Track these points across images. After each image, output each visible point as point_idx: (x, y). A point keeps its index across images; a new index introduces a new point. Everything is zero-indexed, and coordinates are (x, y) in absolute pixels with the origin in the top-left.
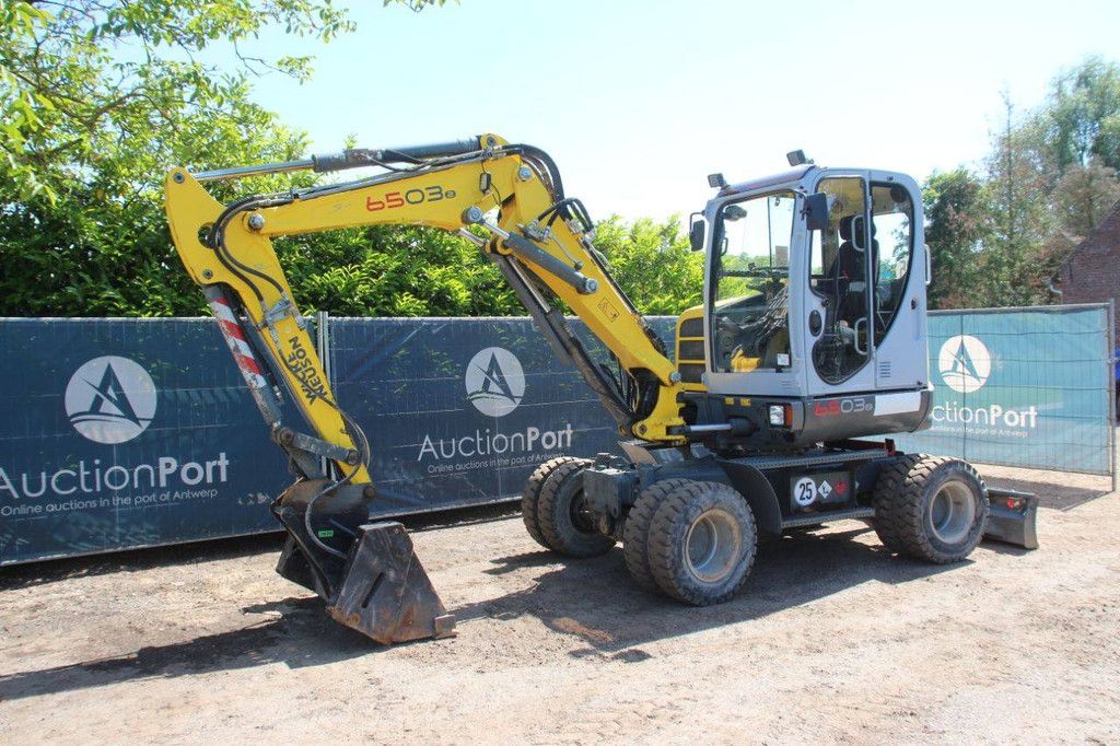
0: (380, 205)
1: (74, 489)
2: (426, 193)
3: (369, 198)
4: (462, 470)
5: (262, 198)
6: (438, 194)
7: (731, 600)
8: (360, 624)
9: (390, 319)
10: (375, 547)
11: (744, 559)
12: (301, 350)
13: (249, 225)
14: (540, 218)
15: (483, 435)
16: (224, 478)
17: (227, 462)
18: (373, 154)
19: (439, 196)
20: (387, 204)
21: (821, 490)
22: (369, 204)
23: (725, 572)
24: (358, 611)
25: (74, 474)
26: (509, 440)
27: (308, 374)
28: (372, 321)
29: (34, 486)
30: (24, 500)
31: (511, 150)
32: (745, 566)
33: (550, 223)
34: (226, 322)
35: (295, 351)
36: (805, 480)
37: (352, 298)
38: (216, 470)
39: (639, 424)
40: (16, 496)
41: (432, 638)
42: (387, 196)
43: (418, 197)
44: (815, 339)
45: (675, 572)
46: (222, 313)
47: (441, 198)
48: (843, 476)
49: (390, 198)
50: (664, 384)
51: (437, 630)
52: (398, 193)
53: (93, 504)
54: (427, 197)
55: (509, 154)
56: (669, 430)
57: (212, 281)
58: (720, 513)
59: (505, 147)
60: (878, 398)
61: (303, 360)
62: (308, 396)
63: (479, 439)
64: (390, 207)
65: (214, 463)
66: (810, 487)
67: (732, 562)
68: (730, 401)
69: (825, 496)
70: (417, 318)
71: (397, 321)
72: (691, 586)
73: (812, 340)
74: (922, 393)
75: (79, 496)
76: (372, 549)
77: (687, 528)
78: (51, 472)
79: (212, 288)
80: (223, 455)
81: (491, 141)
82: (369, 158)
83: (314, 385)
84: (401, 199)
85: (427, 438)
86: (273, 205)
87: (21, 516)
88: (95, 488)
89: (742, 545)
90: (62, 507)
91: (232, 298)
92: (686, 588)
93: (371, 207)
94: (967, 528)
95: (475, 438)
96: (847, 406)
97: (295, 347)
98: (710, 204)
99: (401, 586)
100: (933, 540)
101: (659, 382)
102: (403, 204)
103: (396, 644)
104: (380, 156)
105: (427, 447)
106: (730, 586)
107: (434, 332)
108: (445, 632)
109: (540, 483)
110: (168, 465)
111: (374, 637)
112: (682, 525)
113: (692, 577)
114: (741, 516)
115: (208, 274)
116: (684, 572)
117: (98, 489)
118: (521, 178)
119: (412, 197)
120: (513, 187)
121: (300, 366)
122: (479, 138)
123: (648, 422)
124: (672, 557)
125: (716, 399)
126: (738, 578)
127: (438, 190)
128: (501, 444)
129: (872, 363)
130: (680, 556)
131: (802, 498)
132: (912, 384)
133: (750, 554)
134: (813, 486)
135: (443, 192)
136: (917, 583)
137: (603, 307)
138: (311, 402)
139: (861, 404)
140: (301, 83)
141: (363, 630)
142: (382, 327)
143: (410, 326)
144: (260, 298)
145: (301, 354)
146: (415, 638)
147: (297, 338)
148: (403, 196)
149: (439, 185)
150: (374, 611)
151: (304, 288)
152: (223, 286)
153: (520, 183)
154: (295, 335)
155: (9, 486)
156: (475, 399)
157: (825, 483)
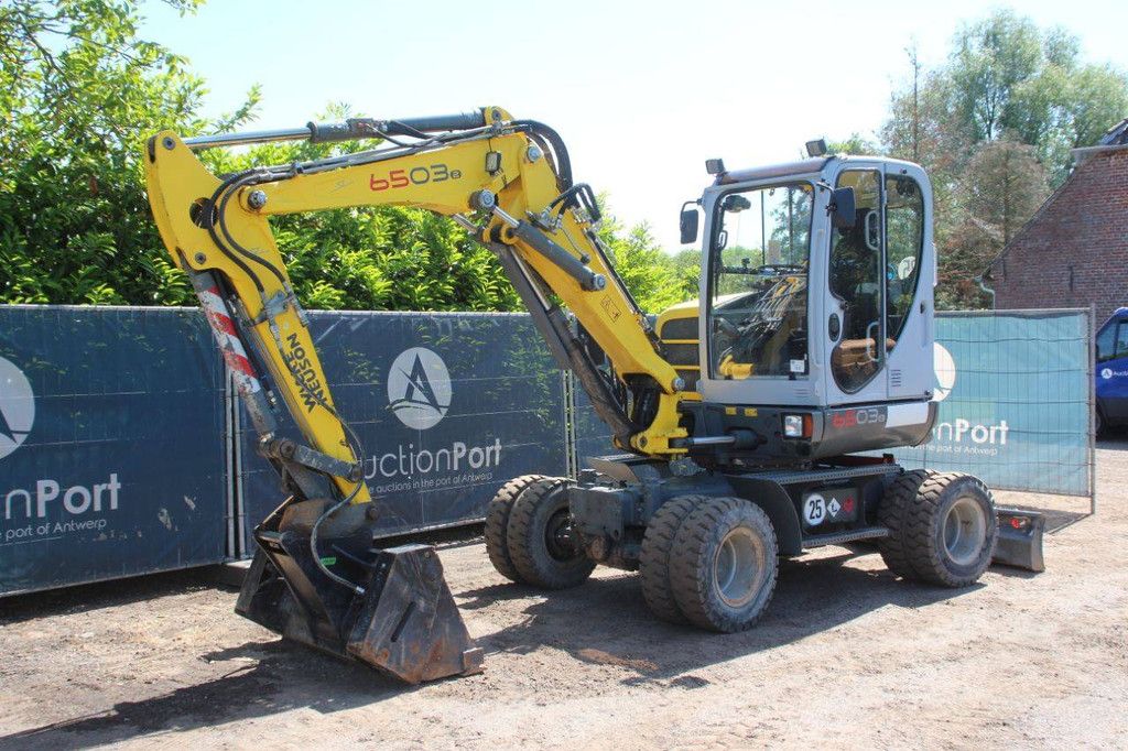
0: (384, 184)
2: (432, 172)
3: (372, 176)
5: (263, 171)
6: (444, 174)
8: (390, 661)
10: (405, 572)
11: (767, 581)
12: (300, 349)
13: (250, 203)
14: (553, 205)
15: (407, 452)
16: (114, 505)
17: (119, 486)
18: (379, 125)
19: (444, 176)
20: (392, 183)
21: (830, 508)
22: (373, 182)
23: (750, 596)
24: (387, 647)
26: (434, 457)
27: (306, 377)
31: (519, 126)
32: (768, 589)
33: (562, 212)
34: (219, 315)
35: (293, 350)
36: (815, 497)
38: (106, 495)
39: (640, 436)
41: (460, 676)
42: (392, 174)
43: (423, 175)
44: (833, 345)
45: (706, 596)
46: (213, 304)
47: (446, 178)
48: (851, 492)
49: (394, 176)
50: (664, 391)
51: (466, 667)
52: (403, 172)
54: (433, 176)
55: (516, 131)
56: (672, 443)
57: (206, 266)
58: (746, 532)
59: (512, 123)
60: (891, 408)
61: (302, 361)
62: (307, 403)
63: (402, 457)
64: (394, 186)
65: (104, 486)
66: (819, 504)
67: (755, 587)
68: (732, 411)
69: (834, 514)
70: (333, 311)
71: (312, 315)
72: (720, 612)
73: (831, 346)
74: (930, 404)
76: (402, 574)
77: (716, 547)
79: (204, 274)
80: (114, 477)
81: (497, 114)
82: (376, 130)
83: (313, 390)
84: (406, 178)
86: (275, 179)
89: (765, 571)
91: (224, 287)
92: (715, 613)
93: (375, 186)
94: (977, 550)
95: (398, 455)
96: (862, 417)
97: (293, 345)
98: (707, 192)
99: (430, 616)
100: (946, 561)
101: (660, 389)
102: (408, 183)
104: (385, 128)
106: (755, 612)
107: (354, 328)
108: (473, 668)
109: (509, 505)
110: (48, 490)
111: (403, 675)
112: (713, 544)
113: (721, 601)
114: (764, 535)
115: (201, 259)
116: (714, 597)
118: (529, 158)
119: (417, 176)
120: (519, 168)
121: (298, 367)
122: (483, 110)
123: (649, 434)
124: (703, 579)
125: (716, 409)
126: (761, 602)
127: (442, 169)
128: (425, 461)
129: (884, 371)
130: (710, 578)
131: (812, 518)
132: (919, 393)
133: (772, 577)
134: (822, 504)
135: (449, 172)
136: (937, 606)
137: (605, 305)
138: (310, 410)
139: (874, 414)
140: (182, 15)
141: (392, 668)
143: (328, 320)
144: (260, 288)
145: (300, 354)
146: (444, 675)
147: (295, 335)
148: (407, 175)
149: (444, 163)
150: (403, 646)
152: (216, 273)
153: (528, 165)
154: (293, 331)
156: (398, 408)
157: (834, 501)
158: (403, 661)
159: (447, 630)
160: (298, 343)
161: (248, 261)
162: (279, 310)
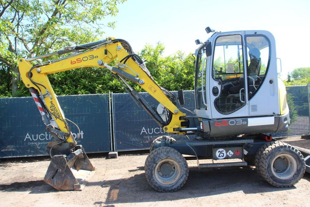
0: (75, 62)
1: (44, 139)
2: (89, 57)
5: (40, 64)
6: (93, 57)
7: (176, 191)
8: (51, 183)
10: (55, 162)
11: (182, 177)
12: (53, 105)
14: (121, 62)
16: (82, 138)
17: (83, 133)
18: (72, 48)
19: (93, 58)
20: (77, 62)
21: (228, 153)
22: (71, 62)
23: (174, 182)
24: (50, 179)
25: (44, 135)
27: (55, 111)
28: (126, 94)
29: (35, 138)
30: (33, 141)
31: (115, 41)
32: (182, 180)
33: (124, 63)
34: (34, 98)
35: (52, 105)
36: (221, 150)
37: (121, 87)
38: (80, 135)
39: (165, 127)
40: (31, 140)
41: (73, 190)
42: (77, 59)
43: (86, 59)
44: (215, 97)
45: (150, 180)
46: (34, 95)
49: (78, 60)
50: (173, 114)
51: (75, 188)
52: (80, 58)
54: (89, 58)
55: (114, 43)
56: (174, 129)
57: (30, 87)
58: (170, 160)
59: (112, 41)
60: (249, 119)
61: (54, 108)
64: (78, 63)
65: (80, 133)
66: (223, 152)
67: (177, 178)
68: (199, 119)
72: (157, 185)
74: (275, 117)
75: (45, 140)
77: (155, 165)
78: (39, 135)
79: (30, 89)
80: (82, 131)
81: (110, 39)
82: (70, 49)
83: (57, 114)
84: (81, 60)
85: (144, 128)
86: (44, 65)
87: (32, 145)
88: (49, 139)
89: (181, 173)
90: (41, 143)
91: (36, 92)
92: (154, 186)
94: (293, 174)
96: (232, 122)
97: (52, 104)
99: (63, 174)
100: (273, 177)
102: (81, 61)
103: (62, 190)
104: (74, 48)
105: (144, 130)
106: (175, 187)
108: (77, 189)
111: (55, 188)
112: (152, 164)
113: (157, 182)
114: (180, 162)
115: (28, 85)
116: (154, 180)
117: (50, 139)
118: (118, 50)
119: (84, 59)
120: (117, 53)
121: (53, 109)
123: (167, 126)
124: (148, 174)
126: (179, 184)
129: (246, 106)
130: (152, 174)
131: (219, 157)
132: (271, 113)
133: (185, 176)
134: (224, 152)
135: (94, 57)
137: (150, 88)
139: (240, 122)
140: (113, 29)
141: (52, 185)
144: (40, 91)
145: (53, 106)
146: (68, 189)
147: (52, 101)
148: (81, 59)
150: (55, 180)
151: (109, 85)
152: (33, 88)
153: (118, 51)
154: (51, 100)
155: (29, 137)
157: (230, 151)
158: (55, 184)
159: (69, 178)
160: (53, 103)
161: (38, 85)
162: (47, 96)
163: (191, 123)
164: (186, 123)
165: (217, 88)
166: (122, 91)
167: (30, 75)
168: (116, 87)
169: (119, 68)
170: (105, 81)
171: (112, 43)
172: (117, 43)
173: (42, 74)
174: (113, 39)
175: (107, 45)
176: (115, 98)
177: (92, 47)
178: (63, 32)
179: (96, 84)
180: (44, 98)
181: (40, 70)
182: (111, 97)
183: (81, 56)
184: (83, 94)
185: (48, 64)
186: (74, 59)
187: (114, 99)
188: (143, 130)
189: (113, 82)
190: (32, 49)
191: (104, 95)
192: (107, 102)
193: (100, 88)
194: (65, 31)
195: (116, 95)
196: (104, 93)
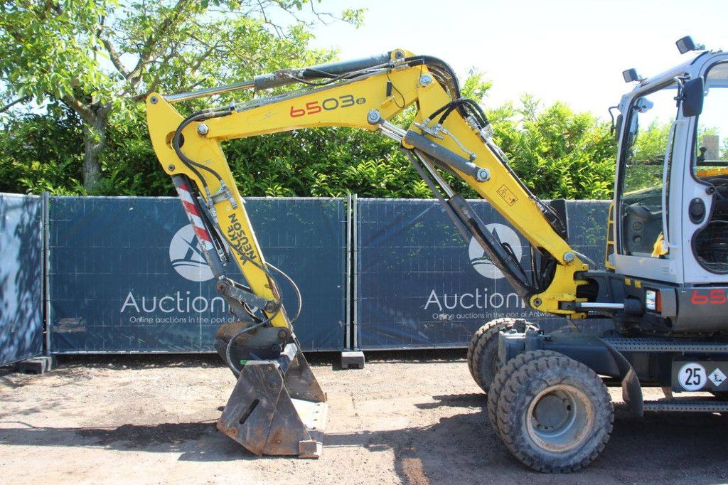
0: (301, 113)
1: (173, 309)
2: (340, 101)
3: (292, 107)
4: (461, 319)
5: (208, 112)
6: (351, 101)
7: (578, 471)
8: (238, 437)
9: (408, 200)
10: (251, 379)
11: (595, 435)
12: (238, 224)
13: (198, 132)
15: (481, 292)
18: (296, 73)
19: (351, 102)
20: (307, 111)
21: (712, 377)
22: (292, 111)
23: (573, 445)
24: (236, 426)
25: (173, 299)
26: (505, 298)
27: (242, 242)
28: (392, 201)
29: (149, 306)
30: (143, 314)
31: (414, 61)
32: (595, 442)
33: (441, 122)
34: (185, 202)
35: (233, 225)
36: (693, 366)
37: (378, 183)
39: (534, 297)
40: (138, 311)
41: (296, 457)
42: (307, 105)
43: (333, 104)
44: (695, 227)
45: (513, 438)
46: (184, 196)
47: (352, 104)
49: (310, 106)
50: (560, 264)
51: (300, 452)
52: (317, 102)
53: (184, 320)
54: (341, 103)
55: (411, 65)
56: (561, 304)
57: (176, 172)
58: (569, 389)
59: (406, 60)
61: (239, 232)
62: (241, 259)
63: (478, 296)
64: (309, 113)
66: (697, 372)
67: (582, 438)
68: (628, 281)
69: (717, 384)
70: (429, 200)
71: (412, 202)
72: (531, 453)
73: (691, 228)
75: (175, 314)
76: (249, 380)
77: (528, 399)
78: (159, 298)
79: (176, 177)
81: (399, 55)
82: (291, 76)
83: (246, 250)
84: (318, 107)
85: (433, 293)
86: (216, 116)
87: (141, 324)
88: (186, 310)
89: (594, 423)
90: (165, 320)
91: (190, 186)
92: (524, 454)
93: (294, 114)
95: (475, 295)
97: (233, 221)
98: (625, 98)
99: (271, 411)
101: (556, 262)
102: (320, 110)
103: (265, 456)
104: (301, 75)
105: (433, 299)
106: (577, 459)
108: (307, 454)
111: (248, 447)
112: (523, 395)
113: (532, 444)
114: (594, 394)
115: (172, 168)
116: (523, 440)
117: (188, 311)
118: (422, 84)
119: (328, 105)
120: (417, 93)
121: (236, 235)
122: (389, 53)
123: (542, 296)
124: (511, 423)
125: (619, 279)
126: (586, 453)
127: (351, 98)
128: (497, 300)
130: (519, 424)
131: (687, 383)
133: (603, 431)
134: (702, 372)
135: (355, 100)
137: (501, 192)
138: (244, 263)
141: (239, 441)
142: (399, 206)
143: (424, 206)
144: (205, 185)
145: (237, 226)
146: (282, 453)
147: (234, 214)
148: (320, 104)
149: (350, 94)
150: (249, 429)
151: (345, 176)
152: (182, 176)
153: (421, 89)
154: (233, 212)
155: (135, 304)
156: (476, 264)
157: (718, 371)
158: (247, 439)
159: (286, 423)
160: (237, 220)
161: (198, 169)
162: (222, 198)
163: (602, 288)
164: (589, 287)
165: (701, 203)
166: (381, 194)
167: (177, 140)
168: (365, 180)
169: (424, 133)
170: (335, 165)
171: (407, 65)
172: (419, 67)
173: (210, 138)
174: (407, 56)
175: (393, 70)
176: (363, 209)
177: (352, 73)
178: (240, 28)
179: (313, 172)
180: (214, 203)
181: (207, 128)
182: (352, 206)
183: (319, 97)
184: (276, 195)
185: (230, 114)
186: (300, 103)
187: (360, 214)
188: (431, 297)
189: (356, 167)
190: (137, 68)
191: (334, 201)
192: (341, 219)
193: (323, 182)
194: (247, 27)
195: (365, 204)
196: (336, 195)
